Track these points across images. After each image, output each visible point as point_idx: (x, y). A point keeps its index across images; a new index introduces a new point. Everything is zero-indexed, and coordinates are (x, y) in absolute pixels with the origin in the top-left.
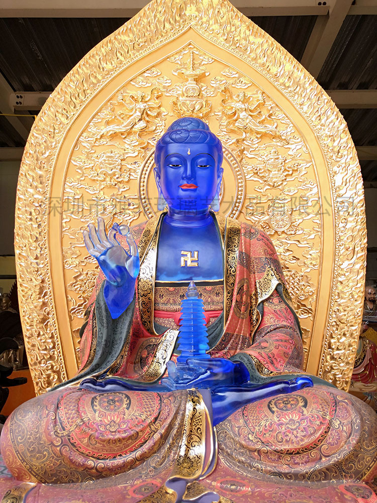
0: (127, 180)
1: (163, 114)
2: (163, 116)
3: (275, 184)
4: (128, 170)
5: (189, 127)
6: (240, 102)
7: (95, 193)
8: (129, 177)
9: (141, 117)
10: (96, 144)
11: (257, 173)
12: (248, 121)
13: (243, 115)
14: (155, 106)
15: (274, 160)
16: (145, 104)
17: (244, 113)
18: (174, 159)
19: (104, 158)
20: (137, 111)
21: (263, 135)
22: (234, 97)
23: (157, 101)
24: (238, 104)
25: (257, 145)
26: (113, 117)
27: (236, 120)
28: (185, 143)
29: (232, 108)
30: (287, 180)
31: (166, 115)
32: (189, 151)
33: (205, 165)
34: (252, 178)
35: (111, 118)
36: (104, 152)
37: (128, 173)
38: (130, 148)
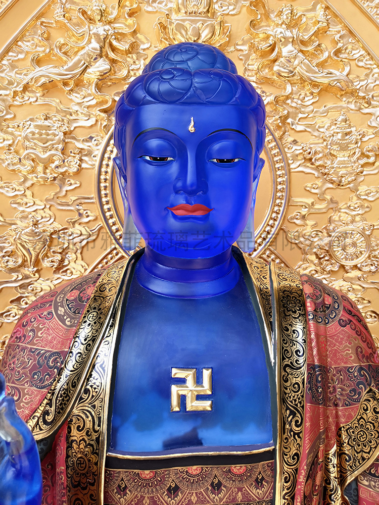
0: (75, 170)
1: (142, 47)
2: (142, 52)
3: (343, 179)
4: (77, 151)
5: (192, 65)
6: (284, 26)
7: (16, 195)
8: (80, 166)
9: (101, 51)
10: (16, 103)
11: (311, 159)
12: (296, 62)
13: (287, 50)
14: (126, 31)
15: (342, 136)
16: (107, 27)
17: (290, 47)
18: (154, 143)
19: (32, 129)
20: (93, 40)
21: (325, 90)
22: (272, 16)
23: (130, 21)
24: (279, 30)
25: (311, 108)
26: (48, 50)
27: (275, 61)
28: (184, 103)
29: (268, 37)
30: (365, 173)
31: (148, 48)
32: (192, 123)
33: (229, 158)
34: (300, 169)
35: (44, 51)
36: (31, 117)
37: (78, 157)
38: (80, 111)
